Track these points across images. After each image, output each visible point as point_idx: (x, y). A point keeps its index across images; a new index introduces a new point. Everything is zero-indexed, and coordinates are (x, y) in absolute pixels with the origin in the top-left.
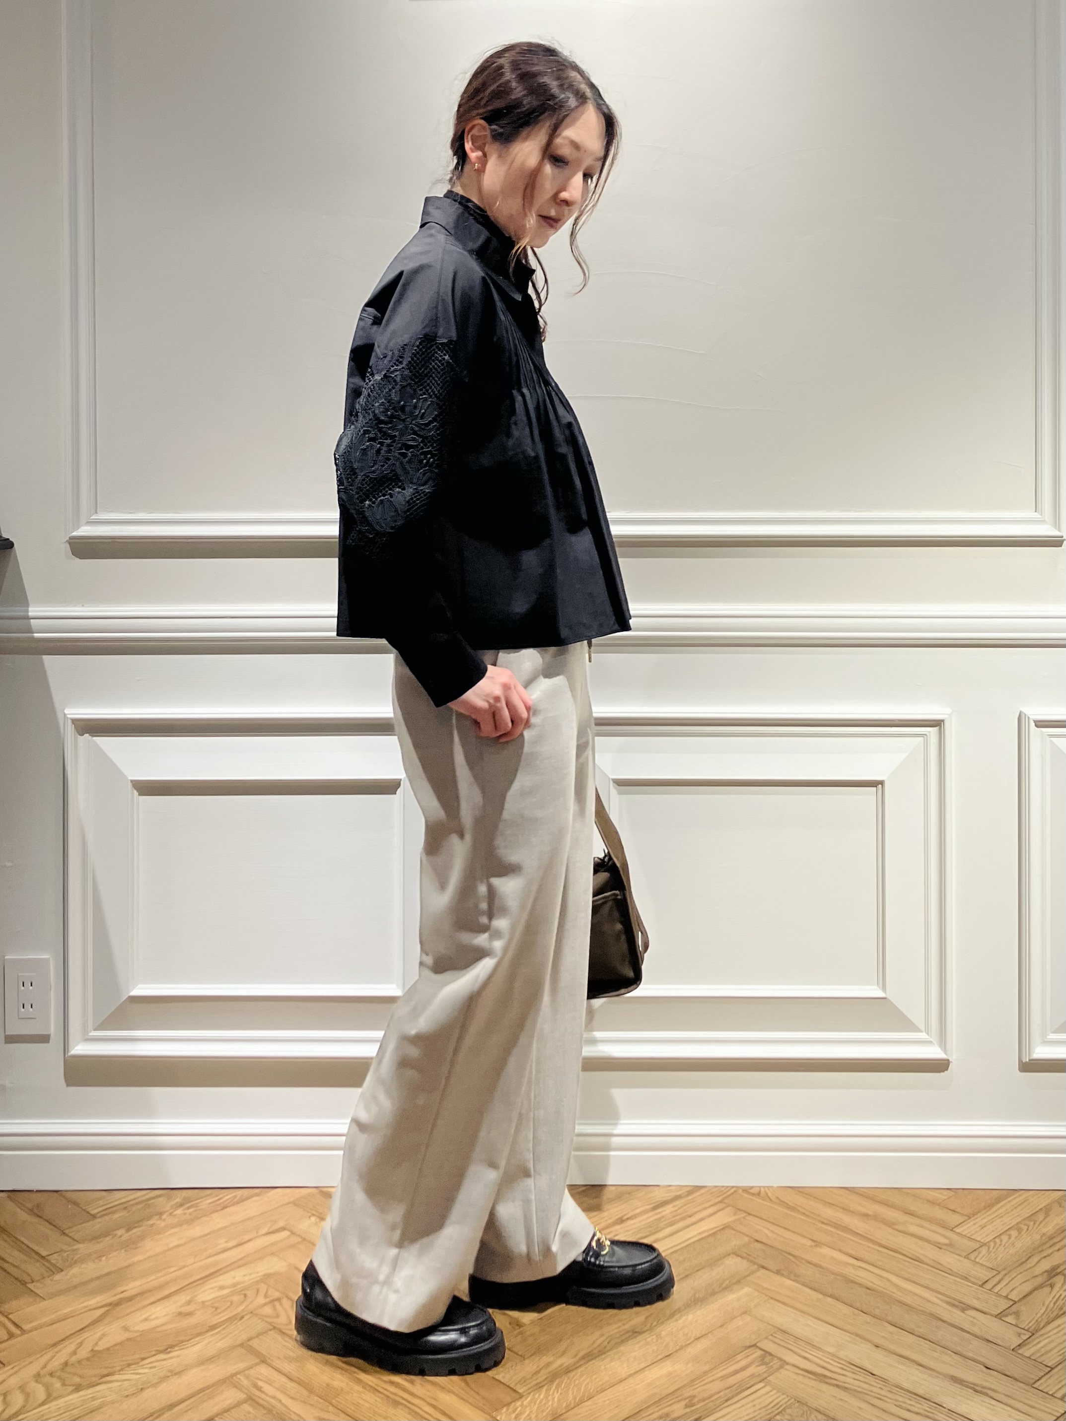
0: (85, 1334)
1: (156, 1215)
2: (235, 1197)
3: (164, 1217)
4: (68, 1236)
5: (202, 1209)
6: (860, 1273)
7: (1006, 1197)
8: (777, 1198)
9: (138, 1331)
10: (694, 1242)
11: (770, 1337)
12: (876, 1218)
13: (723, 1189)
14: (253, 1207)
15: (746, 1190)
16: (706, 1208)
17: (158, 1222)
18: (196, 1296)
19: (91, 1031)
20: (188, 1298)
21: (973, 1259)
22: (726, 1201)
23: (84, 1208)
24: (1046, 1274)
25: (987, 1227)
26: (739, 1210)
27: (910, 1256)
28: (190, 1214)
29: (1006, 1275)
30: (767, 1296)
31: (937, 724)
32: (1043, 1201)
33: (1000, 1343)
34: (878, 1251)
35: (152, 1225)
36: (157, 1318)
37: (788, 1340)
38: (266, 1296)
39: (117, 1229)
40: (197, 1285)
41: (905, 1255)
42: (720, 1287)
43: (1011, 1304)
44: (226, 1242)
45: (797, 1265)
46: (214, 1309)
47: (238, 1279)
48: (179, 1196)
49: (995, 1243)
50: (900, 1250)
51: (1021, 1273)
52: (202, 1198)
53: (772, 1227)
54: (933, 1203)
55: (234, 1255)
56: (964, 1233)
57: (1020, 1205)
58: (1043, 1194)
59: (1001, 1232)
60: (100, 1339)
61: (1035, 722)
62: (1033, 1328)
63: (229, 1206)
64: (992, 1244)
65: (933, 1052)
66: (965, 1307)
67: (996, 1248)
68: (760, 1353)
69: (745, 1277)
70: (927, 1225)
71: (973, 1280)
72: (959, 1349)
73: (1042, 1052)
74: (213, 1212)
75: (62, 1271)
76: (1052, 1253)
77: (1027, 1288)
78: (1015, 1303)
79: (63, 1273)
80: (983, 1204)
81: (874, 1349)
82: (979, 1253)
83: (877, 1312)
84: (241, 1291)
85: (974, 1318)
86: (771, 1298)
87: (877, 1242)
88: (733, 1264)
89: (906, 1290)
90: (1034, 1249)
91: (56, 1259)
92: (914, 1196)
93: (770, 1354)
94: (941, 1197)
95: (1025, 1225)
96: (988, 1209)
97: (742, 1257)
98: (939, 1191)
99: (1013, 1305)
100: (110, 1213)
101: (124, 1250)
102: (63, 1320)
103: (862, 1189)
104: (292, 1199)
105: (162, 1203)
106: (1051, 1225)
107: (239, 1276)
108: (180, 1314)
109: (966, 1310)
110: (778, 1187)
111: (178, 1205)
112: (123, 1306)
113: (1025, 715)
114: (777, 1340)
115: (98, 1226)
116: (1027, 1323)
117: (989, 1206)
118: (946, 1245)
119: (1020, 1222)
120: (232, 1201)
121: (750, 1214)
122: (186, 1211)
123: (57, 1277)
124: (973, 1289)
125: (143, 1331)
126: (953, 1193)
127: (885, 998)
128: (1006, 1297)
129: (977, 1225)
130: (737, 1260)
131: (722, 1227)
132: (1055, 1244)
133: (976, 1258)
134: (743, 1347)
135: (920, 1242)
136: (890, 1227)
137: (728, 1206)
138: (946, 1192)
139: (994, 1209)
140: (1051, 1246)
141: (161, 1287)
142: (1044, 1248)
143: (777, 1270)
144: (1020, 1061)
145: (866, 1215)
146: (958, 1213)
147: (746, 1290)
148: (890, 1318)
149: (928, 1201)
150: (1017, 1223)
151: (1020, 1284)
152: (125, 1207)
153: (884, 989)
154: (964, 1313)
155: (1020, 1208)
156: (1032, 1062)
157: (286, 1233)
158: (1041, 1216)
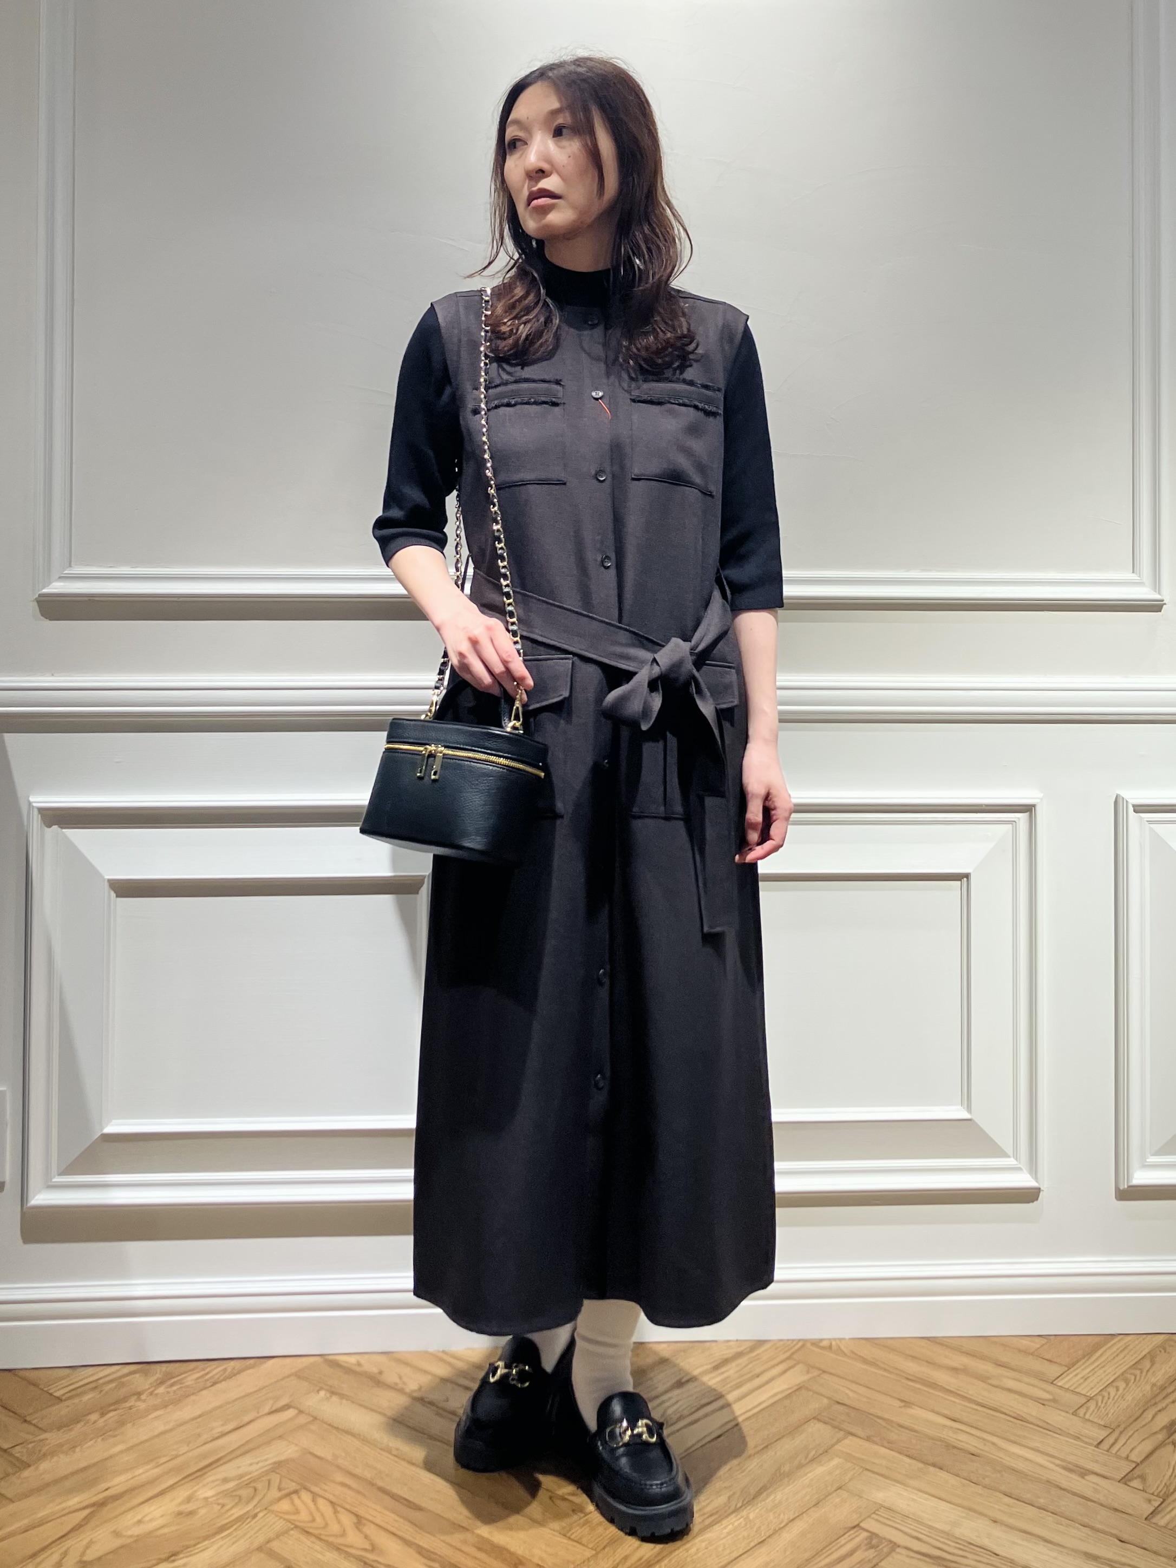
0: (69, 1541)
1: (134, 1394)
2: (225, 1370)
3: (143, 1397)
4: (29, 1423)
5: (187, 1386)
6: (962, 1437)
7: (1105, 1344)
8: (853, 1352)
9: (131, 1536)
10: (767, 1407)
11: (874, 1516)
12: (965, 1371)
13: (790, 1342)
14: (249, 1381)
15: (816, 1343)
16: (773, 1367)
17: (138, 1403)
18: (195, 1491)
19: (54, 1177)
20: (186, 1494)
21: (1081, 1415)
22: (795, 1356)
23: (46, 1389)
24: (1165, 1431)
25: (1091, 1379)
26: (813, 1367)
27: (1011, 1413)
28: (175, 1392)
29: (1121, 1433)
30: (861, 1467)
31: (1028, 809)
32: (1146, 1347)
33: (1130, 1511)
34: (977, 1410)
35: (130, 1408)
36: (151, 1520)
37: (894, 1517)
38: (280, 1489)
39: (90, 1413)
40: (197, 1477)
41: (1006, 1414)
42: (806, 1458)
43: (1134, 1466)
44: (223, 1425)
45: (888, 1429)
46: (220, 1506)
47: (243, 1470)
48: (160, 1370)
49: (1103, 1397)
50: (999, 1408)
51: (1137, 1430)
52: (185, 1372)
53: (854, 1387)
54: (1025, 1352)
55: (235, 1439)
56: (1067, 1387)
57: (1121, 1351)
58: (1144, 1339)
59: (1105, 1385)
60: (88, 1547)
61: (1134, 806)
62: (1163, 1492)
63: (221, 1382)
64: (1100, 1398)
65: (1023, 1180)
66: (1084, 1473)
67: (1104, 1402)
68: (865, 1534)
69: (833, 1446)
70: (1026, 1379)
71: (1087, 1440)
72: (1086, 1520)
73: (1141, 1177)
74: (202, 1390)
75: (29, 1466)
76: (1166, 1407)
77: (1147, 1446)
78: (1138, 1465)
79: (32, 1468)
80: (1080, 1352)
81: (993, 1524)
82: (1088, 1409)
83: (987, 1481)
84: (250, 1482)
85: (1097, 1485)
86: (867, 1469)
87: (974, 1400)
88: (817, 1432)
89: (1014, 1454)
90: (1147, 1402)
91: (19, 1452)
92: (1003, 1345)
93: (876, 1535)
94: (1035, 1345)
95: (1131, 1374)
96: (1086, 1359)
97: (825, 1423)
98: (1028, 1338)
99: (1135, 1467)
100: (77, 1395)
101: (100, 1438)
102: (39, 1526)
103: (945, 1340)
104: (293, 1371)
105: (140, 1382)
106: (1160, 1374)
107: (247, 1465)
108: (180, 1514)
109: (1086, 1475)
110: (850, 1339)
111: (158, 1382)
112: (109, 1506)
113: (1123, 798)
114: (881, 1519)
115: (64, 1412)
116: (1155, 1488)
117: (1088, 1354)
118: (1049, 1400)
119: (1125, 1371)
120: (222, 1375)
121: (824, 1372)
122: (169, 1390)
123: (26, 1473)
124: (1088, 1450)
125: (138, 1536)
126: (1046, 1341)
127: (970, 1120)
128: (1127, 1458)
129: (1080, 1376)
130: (820, 1426)
131: (796, 1388)
132: (1168, 1395)
133: (1085, 1414)
134: (845, 1528)
135: (1020, 1399)
136: (985, 1382)
137: (798, 1363)
138: (1037, 1340)
139: (1094, 1357)
140: (1164, 1398)
141: (151, 1482)
142: (1158, 1399)
143: (867, 1437)
144: (1117, 1188)
145: (955, 1370)
146: (1056, 1363)
147: (836, 1461)
148: (1003, 1488)
149: (1020, 1351)
150: (1122, 1374)
151: (1139, 1443)
152: (96, 1386)
153: (969, 1109)
154: (1083, 1477)
155: (1122, 1355)
156: (1129, 1189)
157: (291, 1413)
158: (1147, 1364)
